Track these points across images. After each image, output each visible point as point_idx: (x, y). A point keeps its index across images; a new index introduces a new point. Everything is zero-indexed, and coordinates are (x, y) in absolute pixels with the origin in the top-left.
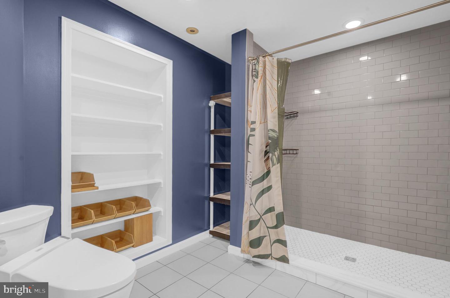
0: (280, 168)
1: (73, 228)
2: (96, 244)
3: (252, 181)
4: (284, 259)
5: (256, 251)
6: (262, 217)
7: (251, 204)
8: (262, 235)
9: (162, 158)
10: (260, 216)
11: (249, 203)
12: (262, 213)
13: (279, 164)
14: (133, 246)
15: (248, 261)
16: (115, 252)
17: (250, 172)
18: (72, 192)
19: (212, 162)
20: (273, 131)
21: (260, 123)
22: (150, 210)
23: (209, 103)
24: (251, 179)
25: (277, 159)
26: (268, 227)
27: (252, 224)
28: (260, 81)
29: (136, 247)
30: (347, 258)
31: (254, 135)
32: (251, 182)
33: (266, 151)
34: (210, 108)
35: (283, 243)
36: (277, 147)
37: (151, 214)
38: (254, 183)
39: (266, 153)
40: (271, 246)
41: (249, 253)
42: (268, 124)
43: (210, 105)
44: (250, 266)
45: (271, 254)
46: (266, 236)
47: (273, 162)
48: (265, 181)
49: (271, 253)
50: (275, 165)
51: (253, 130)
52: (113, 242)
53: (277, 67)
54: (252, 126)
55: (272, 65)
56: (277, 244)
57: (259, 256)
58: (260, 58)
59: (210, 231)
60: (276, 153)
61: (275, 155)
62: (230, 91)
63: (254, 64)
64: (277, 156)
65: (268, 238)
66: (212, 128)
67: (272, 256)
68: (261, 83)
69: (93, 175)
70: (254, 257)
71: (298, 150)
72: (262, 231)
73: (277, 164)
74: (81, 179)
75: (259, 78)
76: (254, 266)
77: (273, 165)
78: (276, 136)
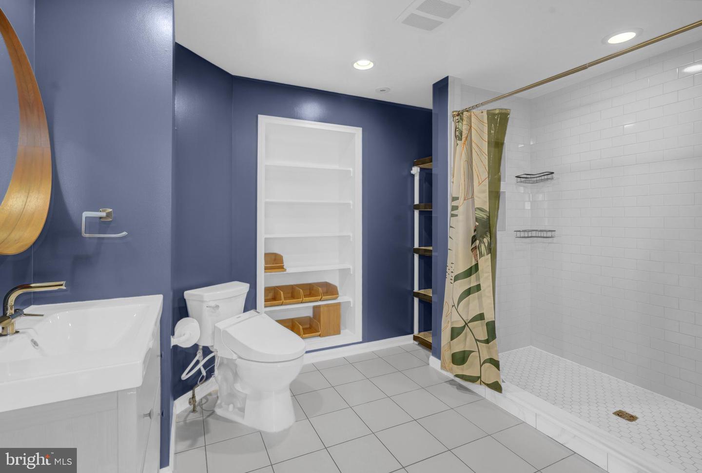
0: (490, 260)
1: (265, 307)
2: (287, 327)
3: (454, 275)
4: (496, 387)
5: (459, 370)
6: (469, 324)
7: (453, 306)
8: (467, 349)
9: (351, 240)
10: (465, 322)
11: (451, 304)
12: (467, 320)
13: (490, 255)
14: (320, 336)
15: (451, 382)
16: (301, 337)
17: (452, 263)
18: (265, 272)
19: (416, 245)
20: (481, 210)
21: (465, 200)
22: (338, 298)
23: (412, 170)
24: (452, 272)
25: (487, 248)
26: (476, 340)
27: (455, 333)
28: (464, 144)
29: (323, 336)
30: (620, 414)
31: (456, 215)
32: (453, 277)
33: (474, 237)
34: (413, 176)
35: (496, 364)
36: (487, 231)
37: (339, 304)
38: (457, 278)
39: (474, 239)
40: (481, 366)
41: (451, 371)
42: (475, 200)
43: (412, 172)
44: (453, 390)
45: (479, 378)
46: (474, 351)
47: (481, 253)
48: (473, 277)
49: (479, 375)
50: (484, 255)
51: (455, 208)
52: (301, 327)
53: (487, 122)
54: (455, 203)
55: (481, 121)
56: (487, 365)
57: (462, 377)
58: (464, 113)
59: (414, 336)
60: (485, 240)
61: (483, 242)
62: (432, 156)
63: (457, 121)
64: (486, 244)
65: (476, 354)
66: (417, 202)
67: (481, 380)
68: (465, 146)
69: (282, 256)
70: (457, 376)
71: (555, 231)
72: (467, 343)
73: (487, 255)
74: (275, 259)
75: (463, 139)
76: (457, 389)
77: (481, 255)
78: (485, 217)
